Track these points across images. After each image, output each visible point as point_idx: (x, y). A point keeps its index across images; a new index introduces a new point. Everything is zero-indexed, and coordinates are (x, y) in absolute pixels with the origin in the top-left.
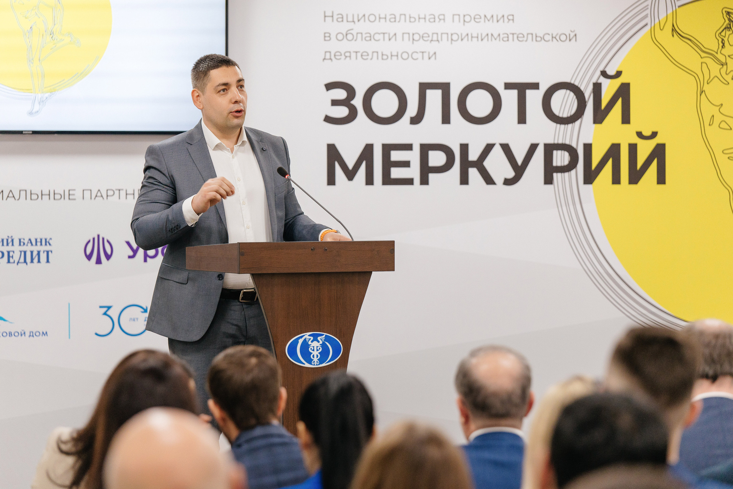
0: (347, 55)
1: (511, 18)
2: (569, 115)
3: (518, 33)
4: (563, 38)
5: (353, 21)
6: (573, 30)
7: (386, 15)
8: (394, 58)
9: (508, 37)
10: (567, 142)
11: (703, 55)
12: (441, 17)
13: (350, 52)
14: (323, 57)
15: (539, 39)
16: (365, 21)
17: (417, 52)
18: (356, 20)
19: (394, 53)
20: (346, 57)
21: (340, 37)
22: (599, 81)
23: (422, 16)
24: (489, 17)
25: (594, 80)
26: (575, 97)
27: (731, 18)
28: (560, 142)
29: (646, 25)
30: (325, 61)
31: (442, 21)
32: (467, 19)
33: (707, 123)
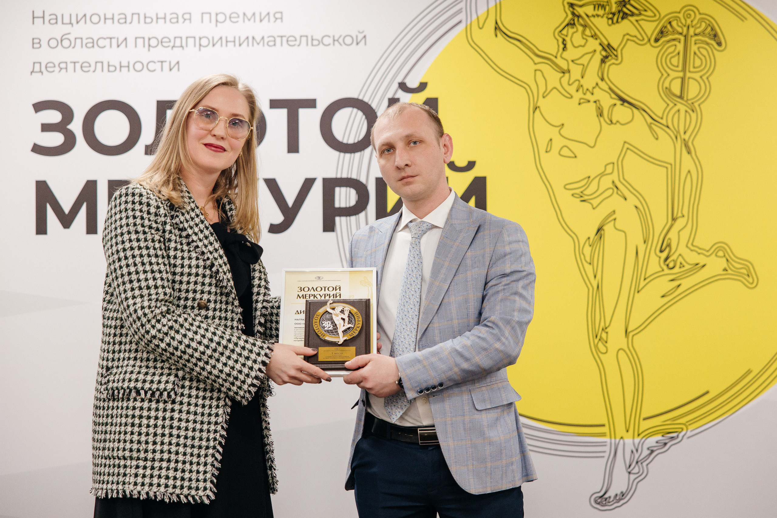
0: (63, 66)
1: (279, 16)
2: (356, 141)
3: (288, 36)
4: (348, 40)
5: (71, 23)
6: (361, 31)
7: (113, 15)
8: (125, 70)
9: (275, 41)
10: (354, 176)
11: (537, 60)
12: (187, 16)
13: (66, 63)
14: (31, 70)
15: (315, 43)
16: (85, 23)
17: (155, 62)
18: (74, 21)
19: (124, 63)
20: (61, 69)
21: (53, 43)
22: (397, 96)
23: (161, 15)
24: (249, 15)
25: (390, 95)
26: (364, 117)
27: (575, 12)
28: (345, 176)
29: (460, 22)
30: (33, 74)
31: (187, 22)
32: (221, 18)
33: (542, 149)
